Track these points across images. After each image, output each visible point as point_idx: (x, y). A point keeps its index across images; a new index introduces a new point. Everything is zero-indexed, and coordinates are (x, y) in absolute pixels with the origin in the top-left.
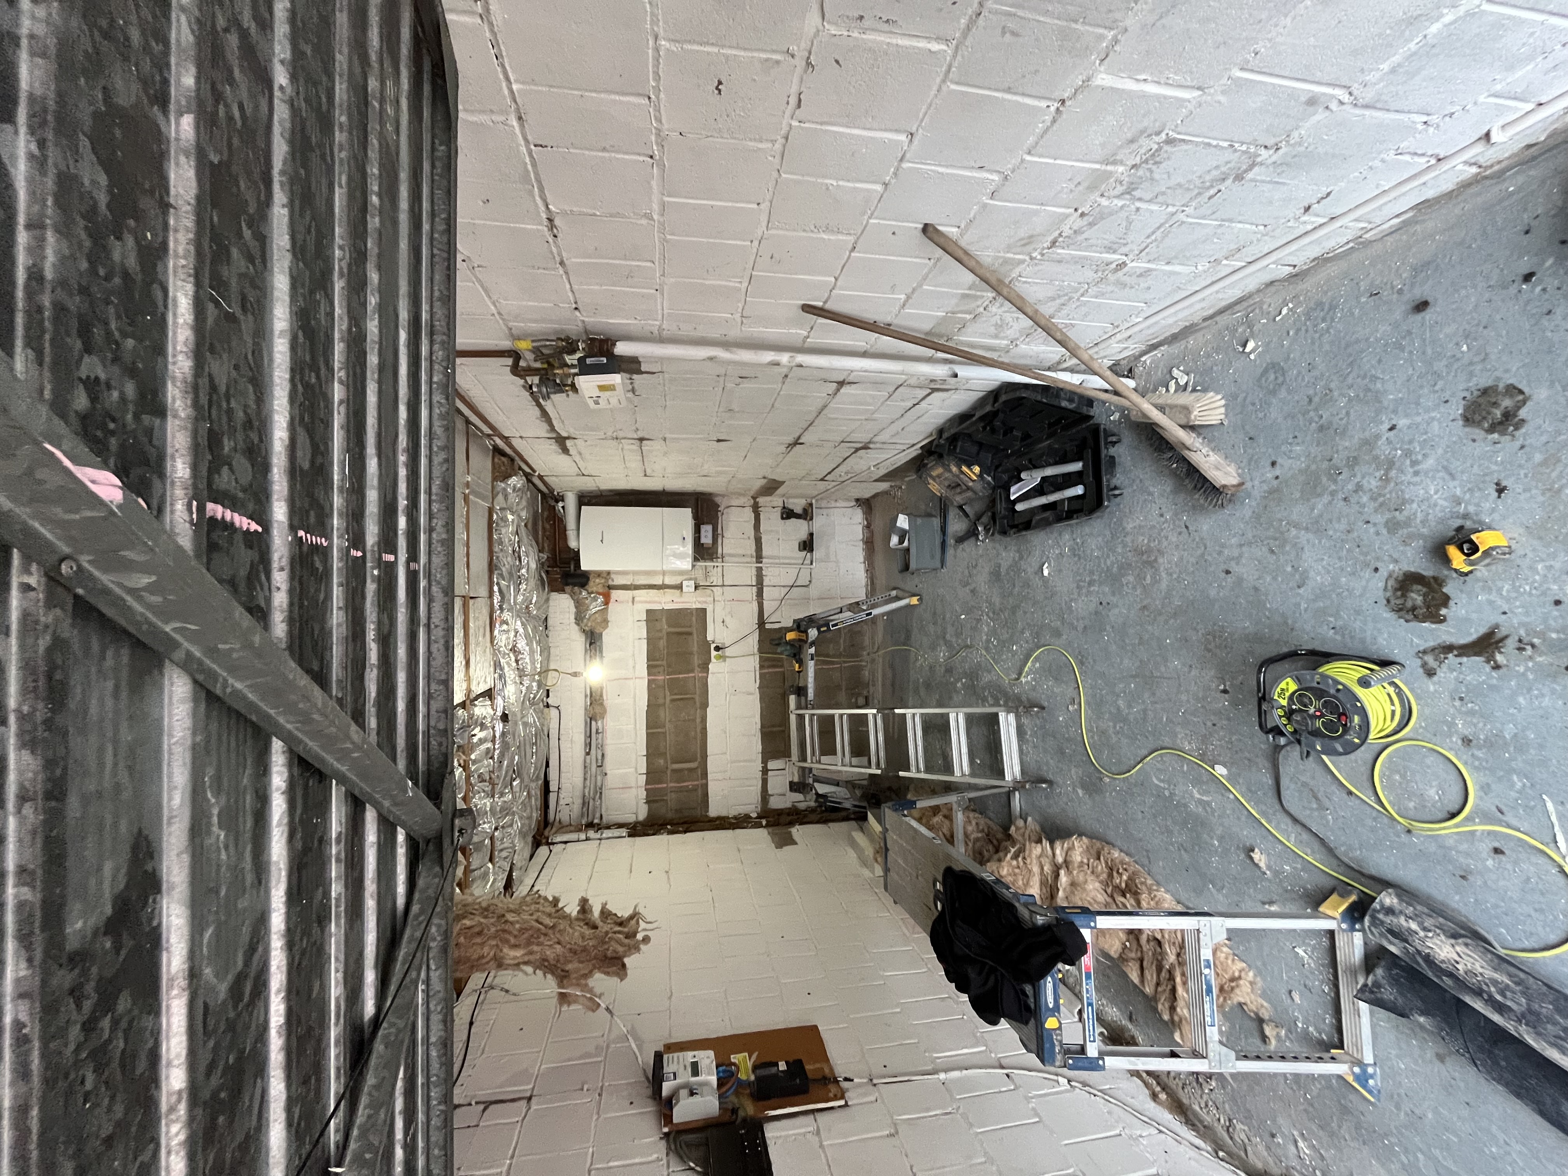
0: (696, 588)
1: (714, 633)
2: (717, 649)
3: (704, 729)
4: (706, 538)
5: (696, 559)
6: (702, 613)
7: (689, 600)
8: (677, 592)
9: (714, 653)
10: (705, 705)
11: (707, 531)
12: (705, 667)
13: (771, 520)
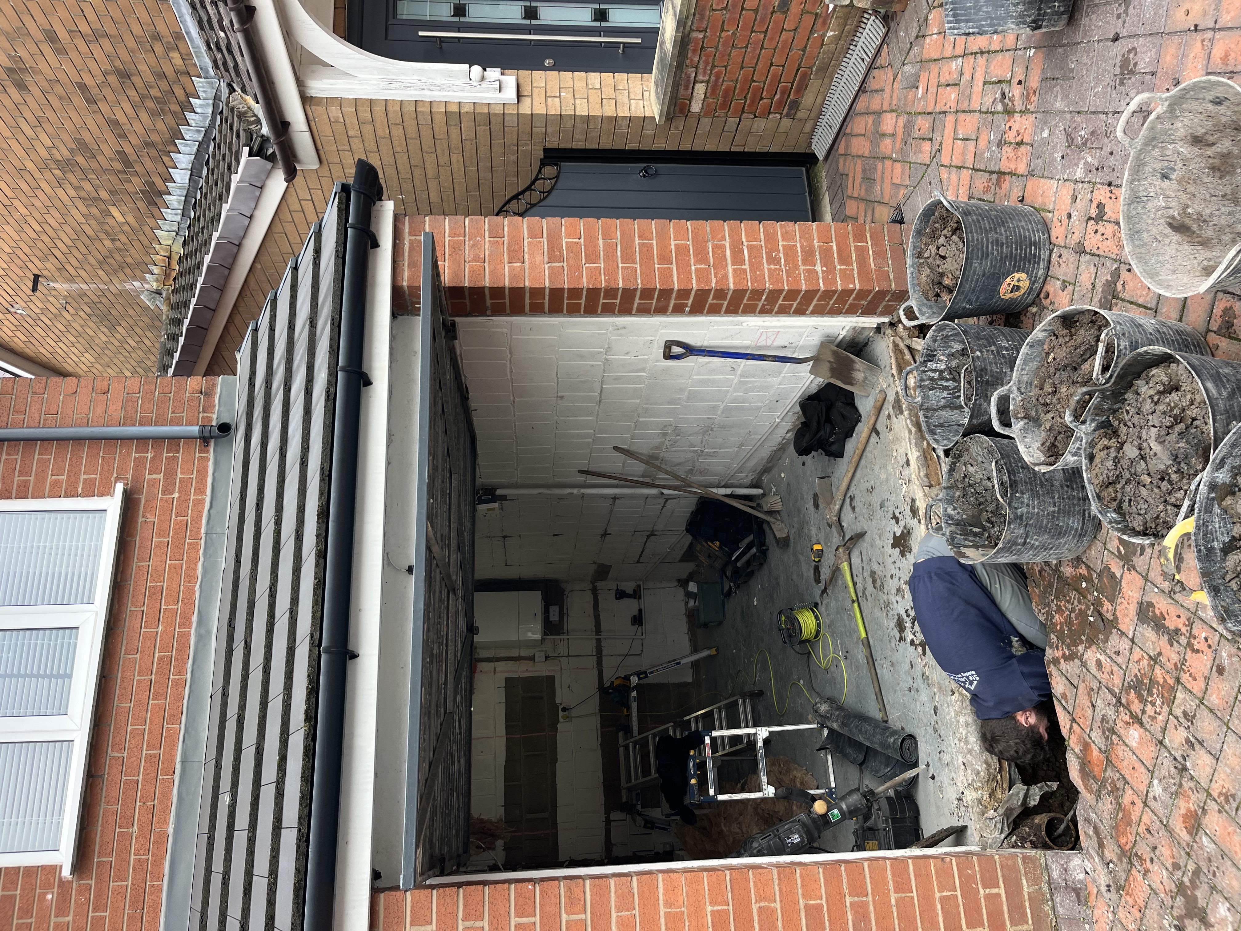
0: (547, 658)
1: (562, 697)
2: (564, 710)
3: (554, 782)
4: (554, 617)
5: (545, 634)
6: (551, 680)
7: (541, 669)
8: (531, 663)
9: (561, 714)
10: (554, 760)
11: (554, 612)
12: (554, 727)
13: (607, 600)
